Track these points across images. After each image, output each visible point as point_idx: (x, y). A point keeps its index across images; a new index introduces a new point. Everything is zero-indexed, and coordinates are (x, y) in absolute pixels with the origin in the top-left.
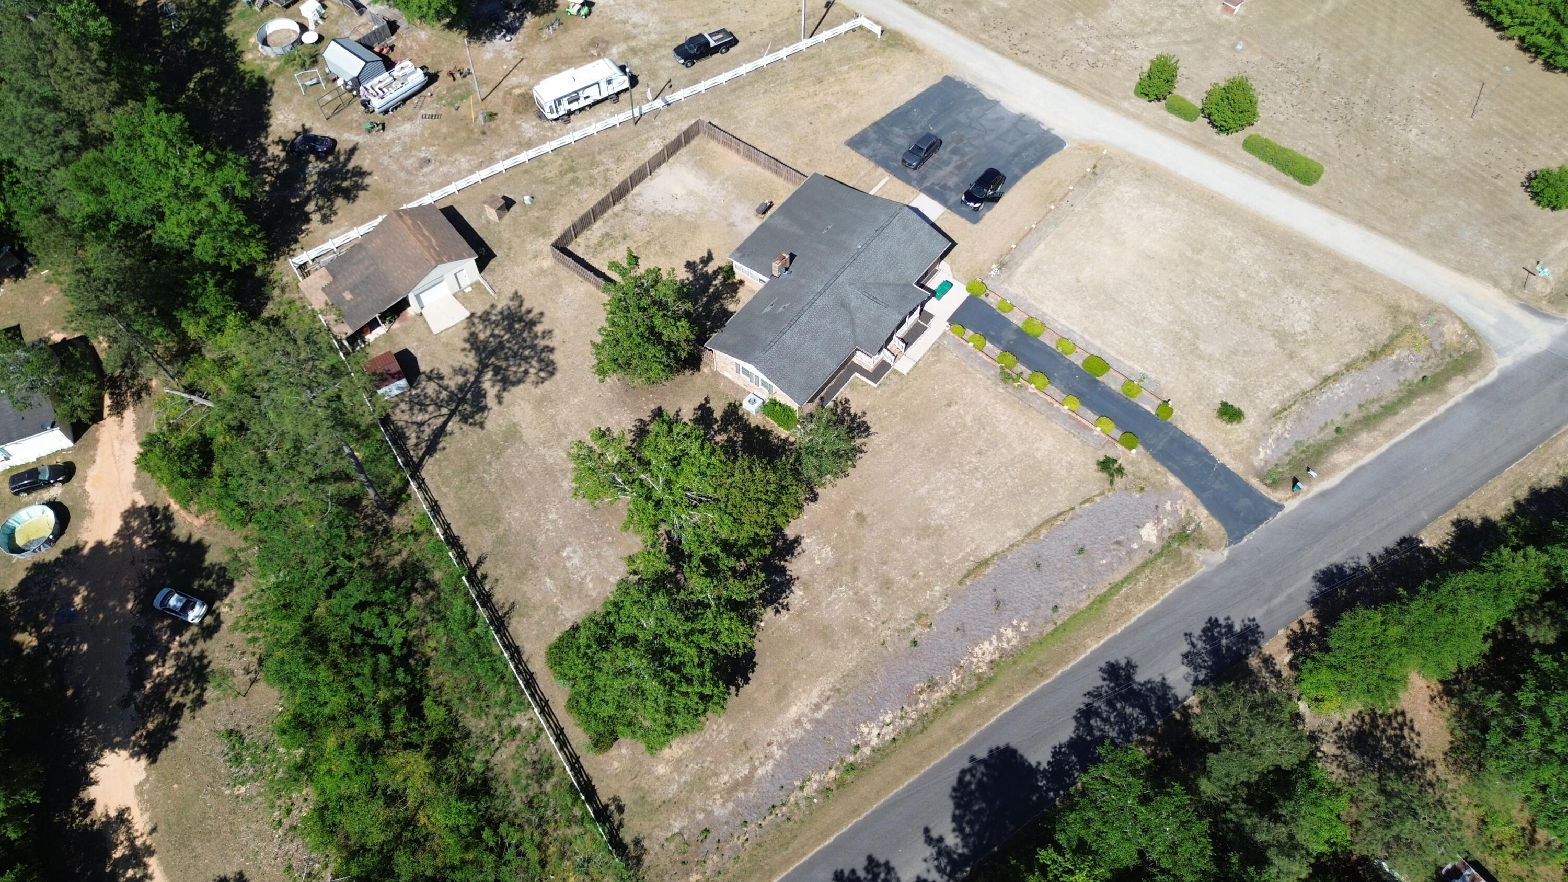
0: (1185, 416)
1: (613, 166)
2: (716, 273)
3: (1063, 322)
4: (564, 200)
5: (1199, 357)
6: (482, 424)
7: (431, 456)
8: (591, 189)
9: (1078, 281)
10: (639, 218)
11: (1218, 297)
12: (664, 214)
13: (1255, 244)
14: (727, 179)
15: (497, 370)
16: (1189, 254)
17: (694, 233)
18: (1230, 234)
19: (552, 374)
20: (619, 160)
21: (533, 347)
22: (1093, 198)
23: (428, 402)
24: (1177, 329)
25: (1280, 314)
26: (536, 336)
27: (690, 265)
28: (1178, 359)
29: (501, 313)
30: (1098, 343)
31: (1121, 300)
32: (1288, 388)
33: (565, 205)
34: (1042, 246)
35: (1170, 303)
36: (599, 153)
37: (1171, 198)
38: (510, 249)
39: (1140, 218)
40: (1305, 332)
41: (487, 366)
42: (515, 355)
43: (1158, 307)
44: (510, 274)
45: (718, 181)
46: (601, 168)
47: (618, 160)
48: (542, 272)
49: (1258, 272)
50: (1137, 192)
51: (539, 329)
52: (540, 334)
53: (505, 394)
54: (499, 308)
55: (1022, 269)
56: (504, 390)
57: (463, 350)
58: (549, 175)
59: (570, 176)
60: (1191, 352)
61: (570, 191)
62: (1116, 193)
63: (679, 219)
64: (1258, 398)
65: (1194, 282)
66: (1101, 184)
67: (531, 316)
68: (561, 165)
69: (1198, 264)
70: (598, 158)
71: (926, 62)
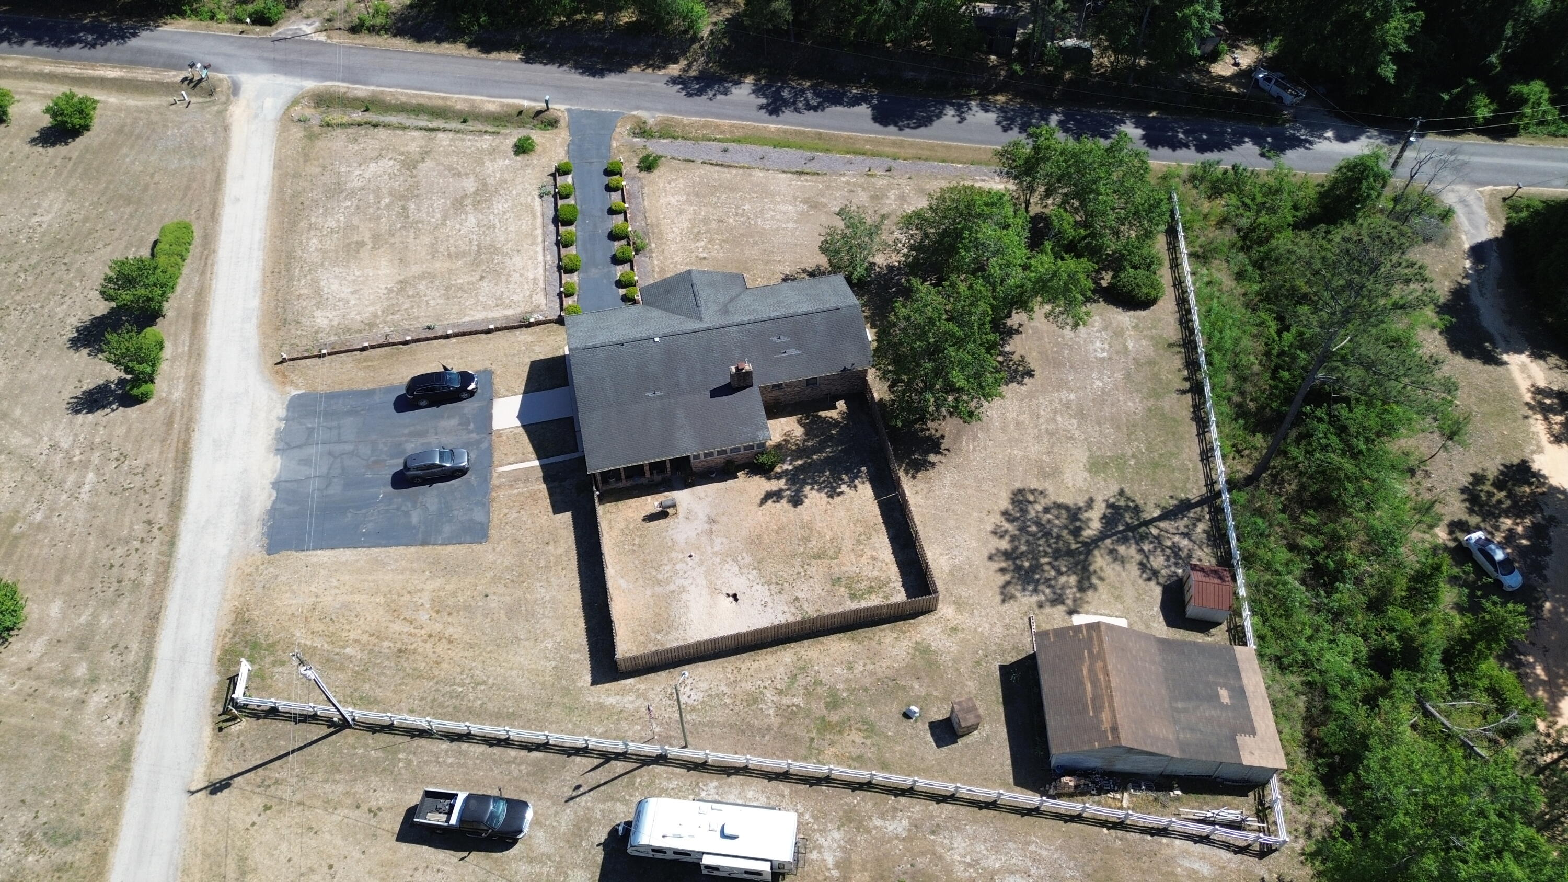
1: (769, 694)
2: (778, 477)
4: (867, 681)
5: (485, 185)
6: (1121, 492)
7: (1188, 500)
8: (823, 676)
10: (800, 595)
11: (406, 209)
12: (769, 583)
13: (311, 224)
14: (659, 583)
15: (1076, 532)
17: (760, 537)
18: (314, 241)
19: (1021, 491)
20: (753, 700)
21: (1022, 529)
23: (1168, 552)
25: (385, 177)
26: (1013, 539)
27: (796, 501)
28: (502, 192)
29: (1036, 591)
32: (462, 140)
33: (872, 673)
34: (466, 319)
36: (769, 728)
37: (304, 291)
38: (978, 663)
40: (390, 159)
41: (1085, 544)
42: (1047, 535)
44: (999, 628)
45: (672, 587)
46: (786, 701)
47: (755, 701)
48: (960, 605)
49: (347, 207)
51: (1004, 545)
52: (1007, 538)
53: (1082, 504)
54: (1035, 598)
55: (509, 313)
56: (1080, 509)
57: (1101, 579)
58: (858, 739)
59: (834, 718)
60: (486, 190)
61: (851, 691)
63: (759, 565)
64: (491, 147)
67: (1003, 565)
68: (832, 744)
70: (775, 721)
71: (259, 590)
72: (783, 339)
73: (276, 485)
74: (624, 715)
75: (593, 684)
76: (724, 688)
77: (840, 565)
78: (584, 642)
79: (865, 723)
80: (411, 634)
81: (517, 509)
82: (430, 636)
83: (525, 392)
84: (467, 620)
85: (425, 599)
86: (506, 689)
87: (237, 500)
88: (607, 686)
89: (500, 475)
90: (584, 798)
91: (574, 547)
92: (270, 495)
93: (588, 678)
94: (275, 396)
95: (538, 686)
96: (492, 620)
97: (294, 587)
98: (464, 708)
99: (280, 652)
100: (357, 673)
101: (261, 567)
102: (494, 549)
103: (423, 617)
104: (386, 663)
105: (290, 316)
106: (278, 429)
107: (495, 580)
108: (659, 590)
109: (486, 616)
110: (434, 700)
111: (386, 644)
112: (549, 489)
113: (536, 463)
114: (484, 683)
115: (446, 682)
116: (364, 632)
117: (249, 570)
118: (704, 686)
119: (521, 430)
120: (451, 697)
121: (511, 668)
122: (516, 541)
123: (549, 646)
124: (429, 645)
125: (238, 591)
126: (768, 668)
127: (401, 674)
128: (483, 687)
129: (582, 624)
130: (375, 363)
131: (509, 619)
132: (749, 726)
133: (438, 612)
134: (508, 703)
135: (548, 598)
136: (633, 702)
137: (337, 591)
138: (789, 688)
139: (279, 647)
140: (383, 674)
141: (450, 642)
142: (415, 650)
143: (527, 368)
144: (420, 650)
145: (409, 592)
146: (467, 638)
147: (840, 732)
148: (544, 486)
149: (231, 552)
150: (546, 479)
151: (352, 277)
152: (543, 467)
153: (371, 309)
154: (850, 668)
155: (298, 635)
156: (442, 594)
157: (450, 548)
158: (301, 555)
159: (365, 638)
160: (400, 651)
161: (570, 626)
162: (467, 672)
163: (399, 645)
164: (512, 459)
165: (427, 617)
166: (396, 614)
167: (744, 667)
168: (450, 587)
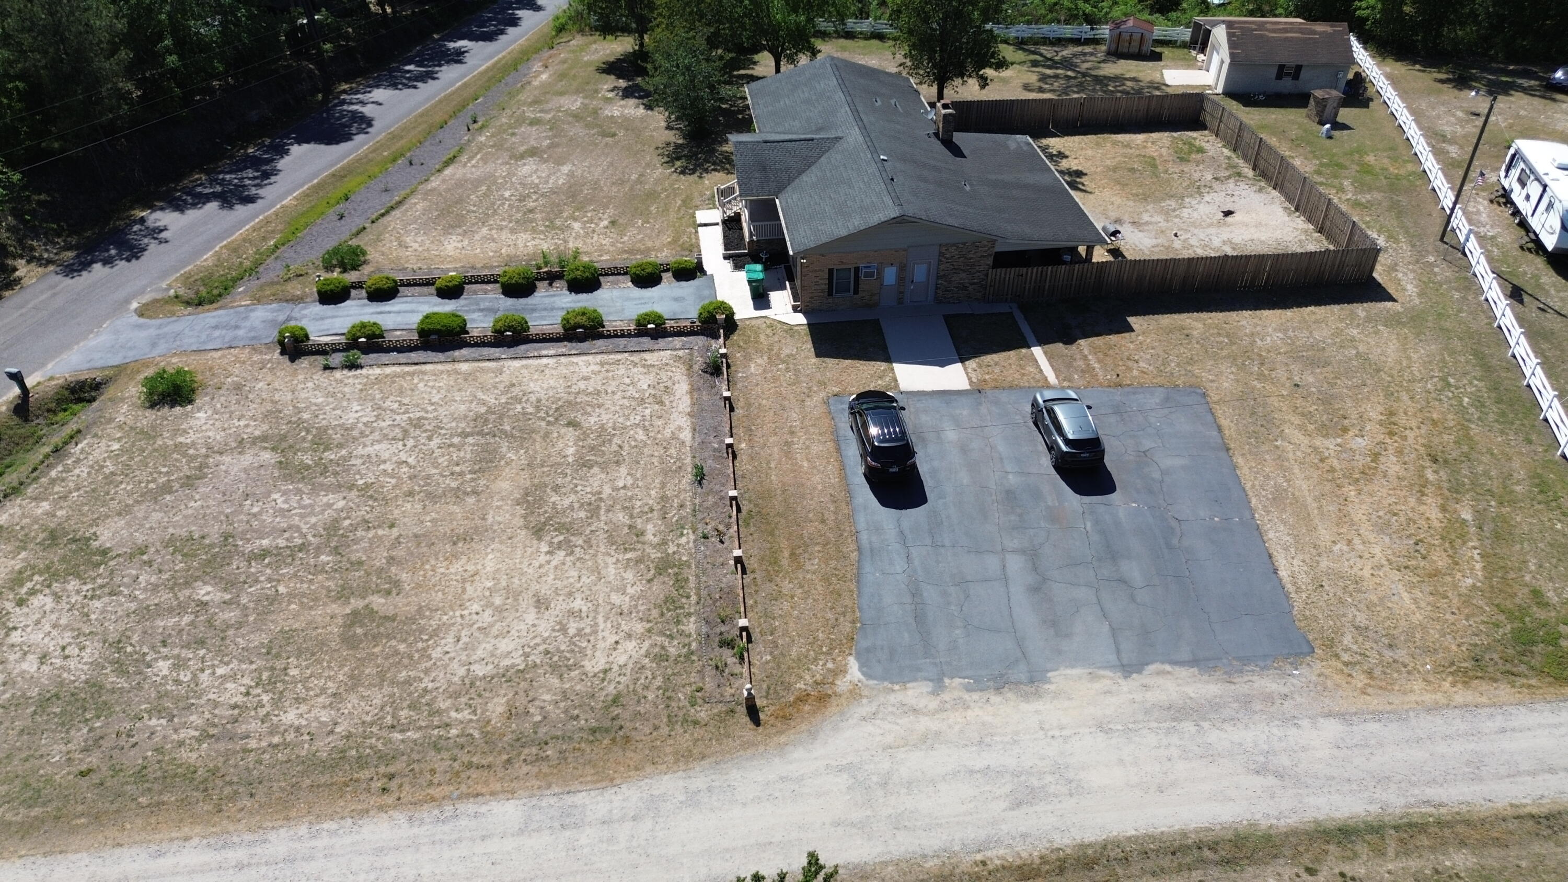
0: (256, 358)
1: (1346, 197)
3: (545, 361)
5: (264, 438)
9: (572, 424)
11: (265, 553)
12: (1200, 192)
13: (205, 736)
16: (377, 601)
18: (290, 717)
20: (1358, 205)
22: (680, 582)
24: (330, 455)
25: (97, 604)
28: (306, 416)
30: (464, 367)
31: (470, 440)
32: (53, 482)
33: (1291, 149)
34: (686, 435)
35: (367, 486)
37: (497, 707)
39: (541, 604)
40: (21, 603)
43: (388, 467)
49: (179, 664)
50: (594, 664)
55: (682, 387)
59: (1354, 167)
60: (284, 438)
61: (1318, 158)
62: (639, 628)
64: (119, 439)
65: (336, 551)
66: (691, 626)
69: (343, 594)
71: (1402, 654)
73: (1129, 669)
74: (1425, 279)
75: (1394, 300)
78: (1335, 307)
80: (1399, 453)
81: (1130, 363)
82: (1391, 434)
83: (888, 360)
84: (1348, 400)
85: (1326, 443)
87: (1188, 726)
88: (1390, 291)
90: (1551, 304)
92: (1159, 673)
93: (1387, 304)
94: (865, 708)
95: (1421, 338)
96: (1336, 378)
97: (1374, 598)
99: (1518, 601)
100: (1501, 502)
101: (1346, 657)
103: (1360, 443)
104: (1465, 473)
105: (587, 720)
106: (968, 689)
107: (1265, 379)
109: (1332, 385)
110: (1497, 421)
111: (1430, 476)
112: (1086, 336)
113: (1037, 349)
115: (1461, 410)
116: (1420, 502)
117: (1360, 680)
119: (971, 362)
120: (1483, 406)
121: (1408, 358)
122: (1191, 361)
123: (1355, 331)
124: (1409, 434)
125: (1418, 685)
127: (1474, 456)
128: (1451, 380)
130: (784, 544)
131: (1328, 364)
132: (1392, 208)
133: (1345, 430)
134: (1461, 359)
135: (1278, 335)
139: (1508, 604)
141: (1392, 414)
142: (1423, 445)
143: (831, 362)
144: (1422, 441)
145: (1322, 460)
146: (1377, 399)
148: (1082, 342)
149: (1329, 715)
150: (1069, 339)
151: (487, 617)
152: (1044, 344)
153: (611, 571)
155: (1470, 581)
158: (1298, 601)
159: (1431, 500)
163: (1426, 463)
164: (1031, 370)
165: (1359, 439)
166: (1370, 470)
168: (1295, 420)
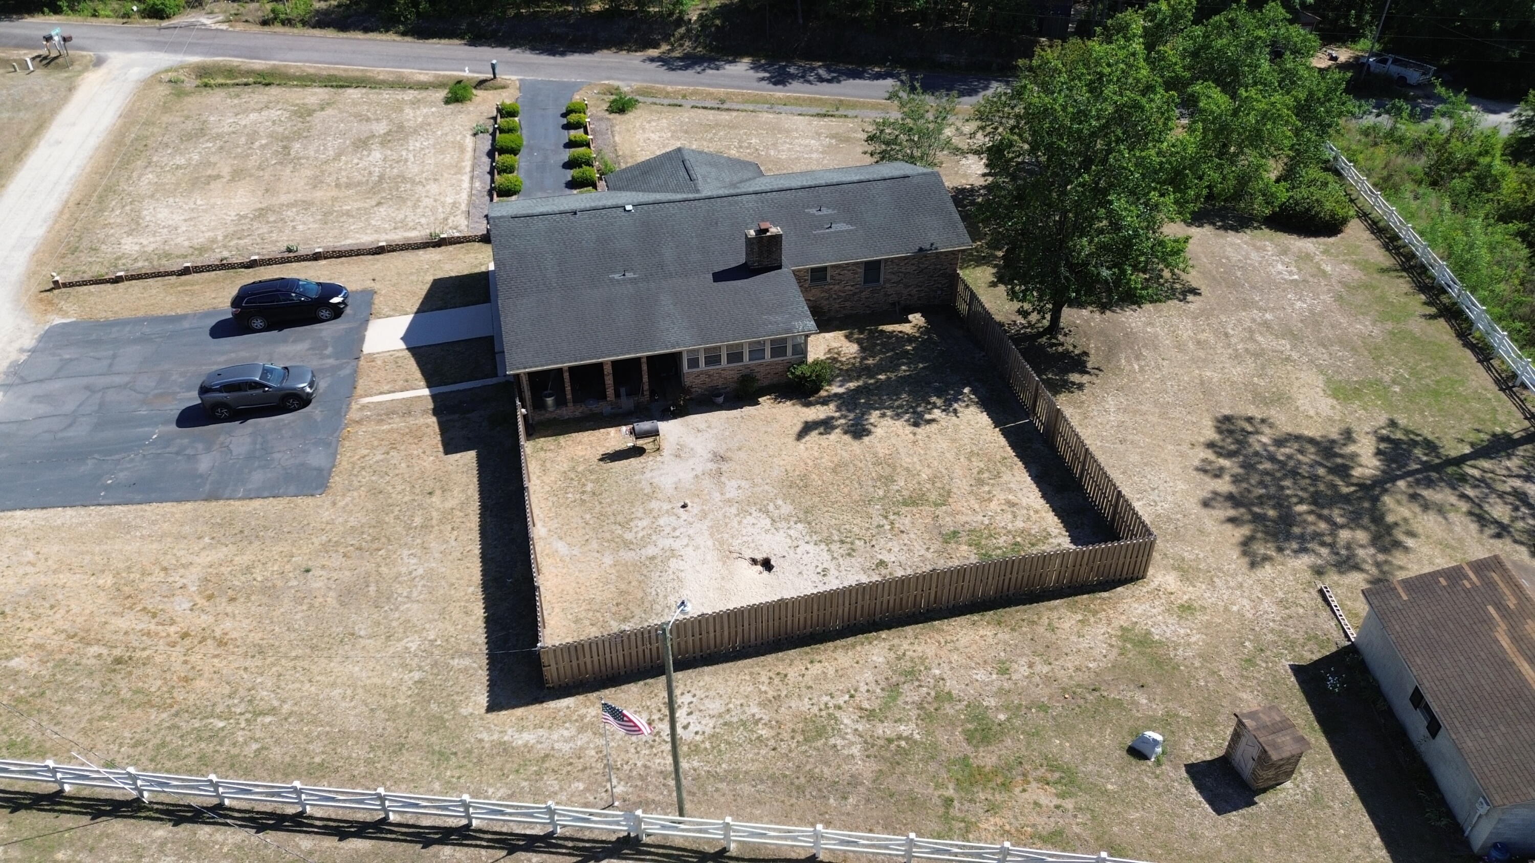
1: (847, 719)
2: (825, 402)
4: (1043, 693)
6: (1393, 424)
8: (952, 685)
10: (886, 557)
12: (828, 541)
14: (628, 545)
15: (1343, 471)
17: (804, 477)
19: (1228, 419)
21: (1248, 466)
23: (1510, 499)
26: (1236, 479)
27: (858, 431)
29: (1303, 550)
33: (1048, 680)
36: (855, 781)
38: (1250, 661)
41: (1362, 486)
42: (1294, 473)
44: (1267, 605)
45: (650, 551)
46: (884, 729)
47: (821, 732)
48: (1185, 572)
51: (1224, 485)
52: (1227, 478)
53: (1335, 436)
54: (1306, 560)
56: (1333, 442)
57: (1412, 534)
58: (1047, 798)
59: (987, 758)
61: (1014, 710)
63: (806, 516)
67: (1232, 513)
68: (992, 809)
70: (866, 769)
72: (825, 211)
74: (552, 764)
75: (490, 709)
76: (754, 709)
77: (954, 514)
78: (481, 638)
79: (1052, 768)
80: (148, 634)
81: (385, 449)
82: (185, 636)
83: (419, 311)
84: (263, 610)
85: (192, 578)
86: (314, 721)
88: (519, 712)
89: (363, 407)
91: (476, 496)
93: (483, 699)
94: (26, 326)
95: (380, 714)
96: (311, 606)
98: (220, 758)
100: (20, 700)
102: (334, 504)
103: (180, 605)
104: (85, 682)
105: (85, 244)
106: (14, 362)
107: (326, 548)
108: (627, 556)
109: (298, 601)
110: (163, 744)
111: (94, 650)
112: (440, 424)
113: (426, 392)
114: (273, 711)
116: (59, 632)
118: (715, 706)
119: (407, 354)
120: (200, 739)
121: (333, 685)
122: (375, 492)
123: (413, 647)
124: (177, 654)
126: (840, 674)
127: (108, 700)
128: (268, 719)
129: (479, 611)
131: (343, 604)
132: (812, 777)
133: (210, 598)
134: (317, 747)
135: (420, 571)
136: (572, 738)
137: (30, 569)
138: (886, 707)
140: (71, 700)
141: (221, 643)
142: (149, 658)
143: (425, 288)
144: (158, 659)
145: (165, 569)
146: (256, 637)
147: (1005, 786)
148: (434, 419)
150: (436, 412)
151: (190, 206)
152: (434, 397)
153: (209, 234)
154: (1004, 671)
156: (225, 570)
157: (257, 503)
159: (54, 643)
160: (118, 661)
161: (456, 614)
162: (242, 692)
163: (117, 652)
164: (386, 388)
165: (186, 605)
166: (128, 603)
167: (793, 673)
168: (243, 560)
